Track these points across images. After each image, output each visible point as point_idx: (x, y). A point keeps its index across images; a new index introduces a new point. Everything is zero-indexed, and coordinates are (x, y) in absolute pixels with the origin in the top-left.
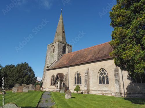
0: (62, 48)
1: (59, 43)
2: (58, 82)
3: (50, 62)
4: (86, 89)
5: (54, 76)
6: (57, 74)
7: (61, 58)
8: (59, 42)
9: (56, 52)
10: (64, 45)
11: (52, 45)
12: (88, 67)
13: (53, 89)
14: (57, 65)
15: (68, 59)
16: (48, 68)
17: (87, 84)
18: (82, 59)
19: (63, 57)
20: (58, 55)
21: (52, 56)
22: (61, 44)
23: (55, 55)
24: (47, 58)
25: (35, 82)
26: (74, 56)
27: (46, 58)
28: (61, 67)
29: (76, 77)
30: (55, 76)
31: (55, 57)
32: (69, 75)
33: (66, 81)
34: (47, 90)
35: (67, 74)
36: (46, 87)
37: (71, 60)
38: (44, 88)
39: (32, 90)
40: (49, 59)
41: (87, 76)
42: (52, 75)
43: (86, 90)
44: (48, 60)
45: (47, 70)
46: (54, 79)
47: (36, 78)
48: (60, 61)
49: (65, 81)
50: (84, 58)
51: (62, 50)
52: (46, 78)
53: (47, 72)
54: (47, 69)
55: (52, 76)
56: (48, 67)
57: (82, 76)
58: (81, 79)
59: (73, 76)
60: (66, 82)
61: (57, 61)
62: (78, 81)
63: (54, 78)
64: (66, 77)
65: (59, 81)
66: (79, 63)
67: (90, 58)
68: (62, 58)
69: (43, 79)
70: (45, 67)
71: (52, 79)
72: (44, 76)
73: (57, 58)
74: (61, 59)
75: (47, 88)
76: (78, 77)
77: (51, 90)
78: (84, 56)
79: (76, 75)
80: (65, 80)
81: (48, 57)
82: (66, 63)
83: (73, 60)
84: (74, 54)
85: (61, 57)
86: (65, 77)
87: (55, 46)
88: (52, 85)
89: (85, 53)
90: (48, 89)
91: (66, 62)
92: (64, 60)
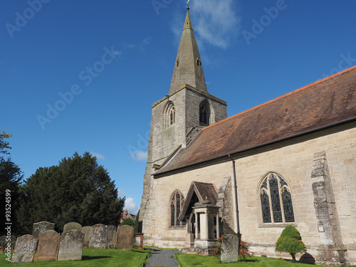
0: (198, 107)
1: (187, 92)
2: (199, 214)
3: (162, 153)
4: (331, 242)
5: (178, 196)
6: (192, 187)
7: (197, 138)
8: (188, 88)
9: (180, 119)
10: (202, 99)
11: (167, 100)
12: (321, 149)
13: (179, 239)
14: (186, 158)
15: (222, 136)
16: (156, 169)
17: (330, 221)
18: (282, 127)
19: (202, 135)
20: (187, 128)
21: (169, 134)
22: (193, 94)
23: (176, 130)
24: (154, 143)
25: (120, 217)
26: (241, 125)
27: (150, 142)
28: (201, 161)
29: (268, 192)
30: (185, 193)
31: (176, 137)
32: (236, 187)
33: (227, 210)
34: (160, 244)
35: (228, 186)
36: (154, 234)
37: (233, 135)
38: (148, 235)
39: (104, 245)
40: (160, 144)
41: (323, 184)
42: (171, 190)
43: (330, 246)
44: (156, 149)
45: (156, 176)
46: (178, 206)
47: (122, 202)
48: (195, 146)
49: (223, 211)
50: (288, 121)
51: (198, 115)
52: (152, 204)
53: (155, 182)
54: (154, 171)
55: (173, 194)
56: (157, 167)
57: (294, 187)
58: (290, 201)
59: (255, 191)
60: (228, 213)
61: (184, 146)
62: (277, 207)
63: (178, 202)
64: (226, 195)
65: (205, 210)
66: (274, 138)
67: (316, 116)
68: (201, 137)
69: (144, 207)
70: (146, 168)
71: (172, 206)
72: (146, 197)
73: (185, 137)
74: (198, 140)
75: (156, 236)
76: (274, 192)
77: (172, 245)
78: (285, 118)
79: (264, 185)
80: (225, 207)
81: (154, 139)
82: (218, 149)
83: (243, 135)
84: (241, 120)
85: (197, 134)
86: (221, 195)
87: (174, 102)
88: (172, 224)
89: (283, 108)
90: (162, 239)
91: (217, 147)
92: (210, 141)
